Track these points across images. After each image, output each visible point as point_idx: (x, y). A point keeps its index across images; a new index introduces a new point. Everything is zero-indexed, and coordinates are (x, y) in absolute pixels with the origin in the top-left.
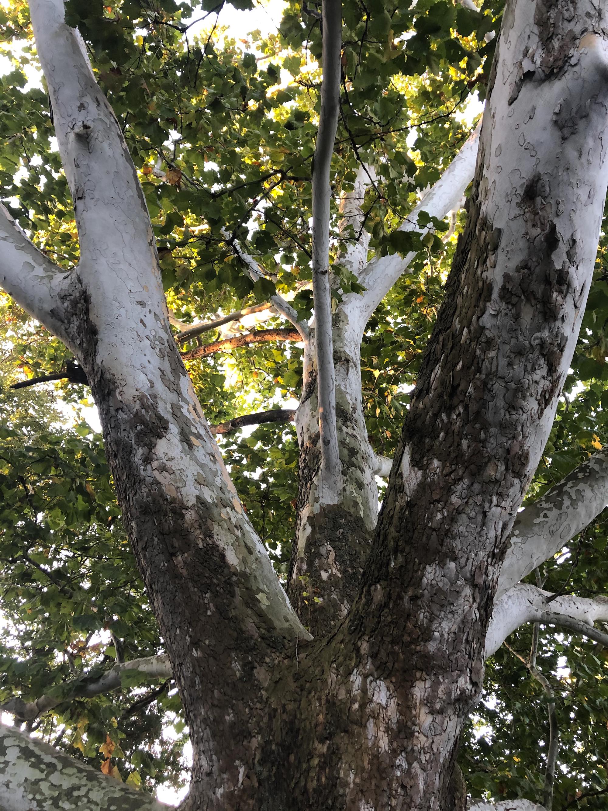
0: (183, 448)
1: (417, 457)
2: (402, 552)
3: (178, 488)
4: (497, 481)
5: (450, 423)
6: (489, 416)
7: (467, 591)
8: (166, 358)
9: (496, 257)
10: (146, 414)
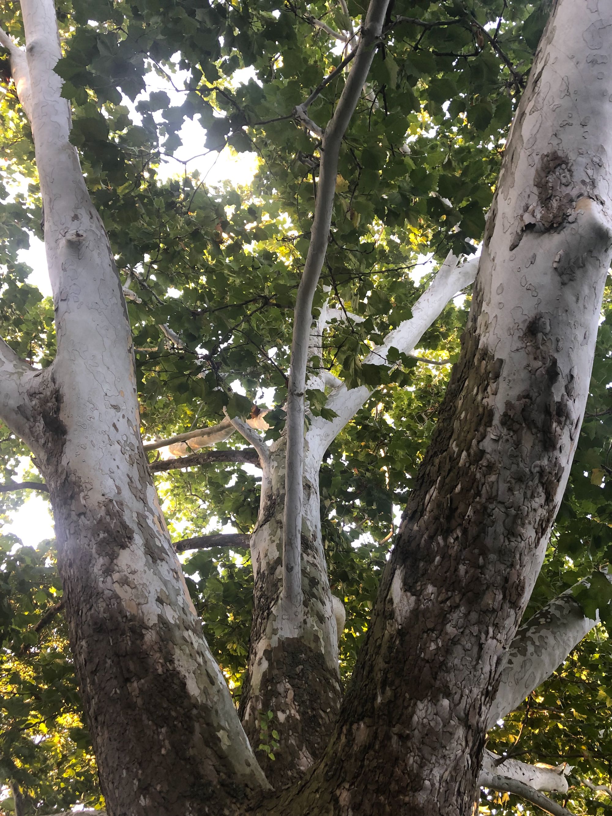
0: (147, 561)
1: (410, 581)
2: (392, 684)
3: (139, 604)
4: (494, 611)
5: (447, 546)
6: (489, 541)
7: (460, 732)
8: (135, 465)
9: (498, 384)
10: (111, 521)
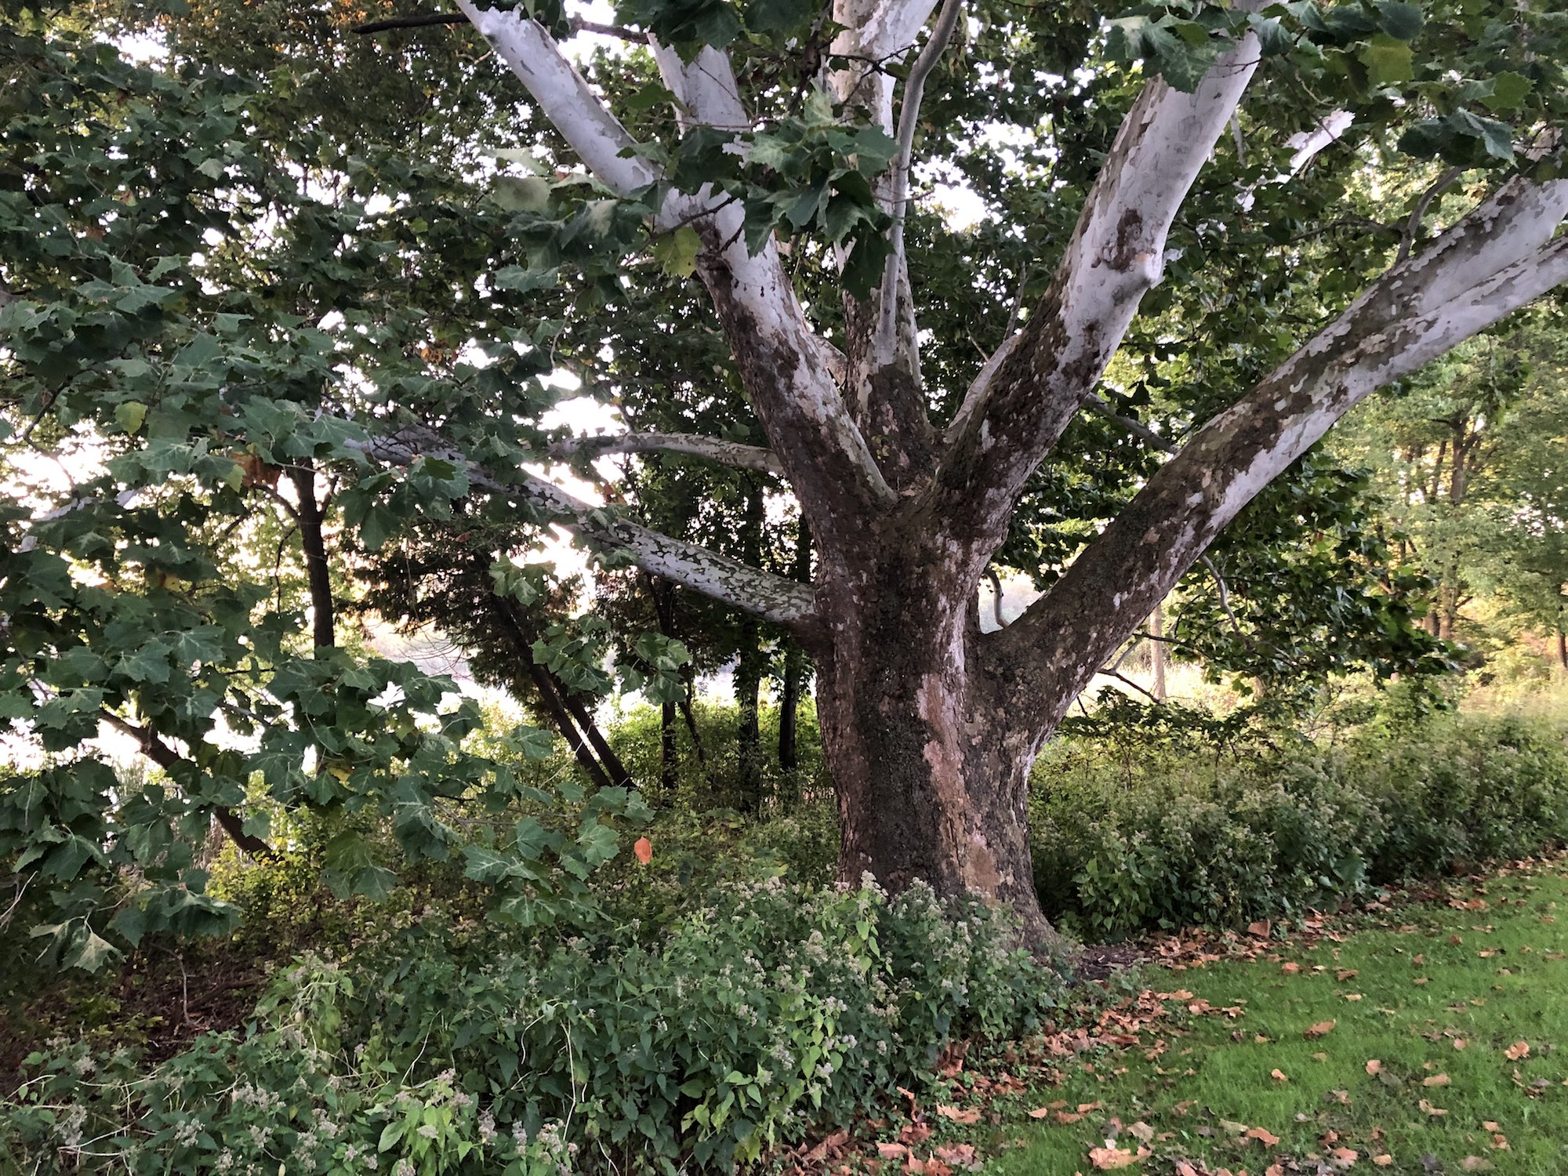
0: (810, 372)
1: (994, 431)
3: (813, 409)
10: (783, 350)
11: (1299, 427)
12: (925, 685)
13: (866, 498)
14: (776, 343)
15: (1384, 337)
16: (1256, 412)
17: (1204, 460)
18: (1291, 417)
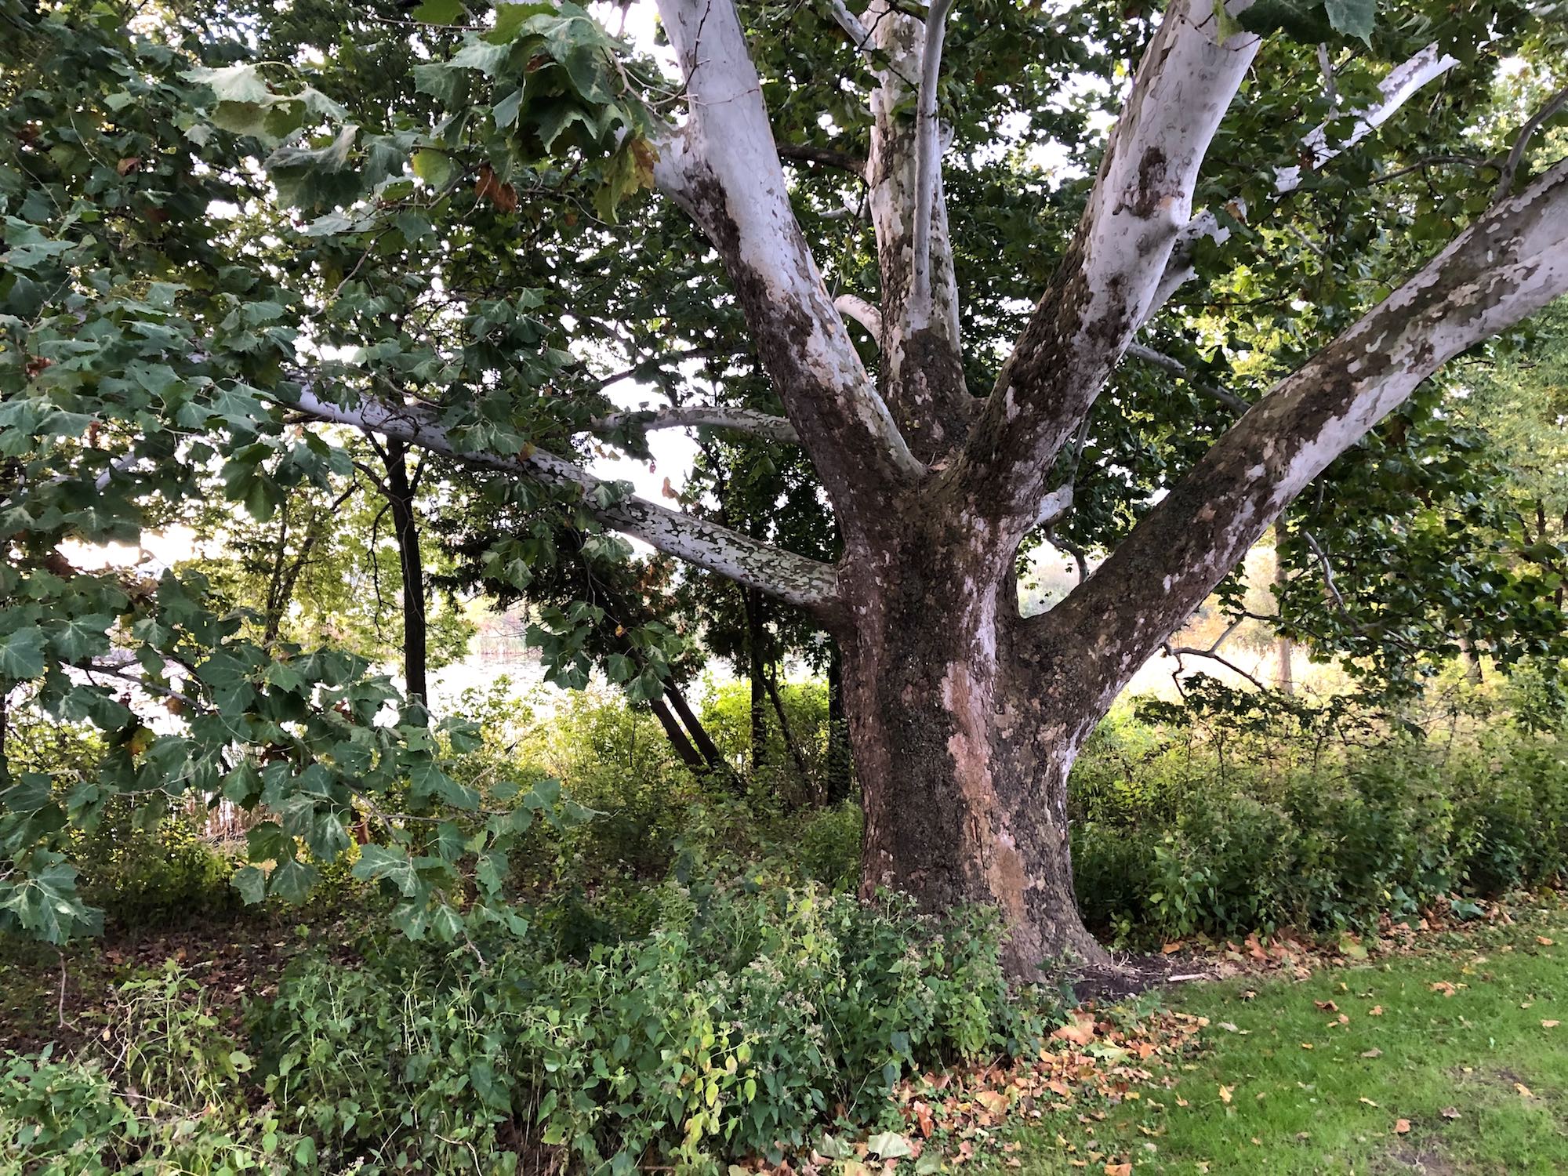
0: (825, 339)
1: (1018, 398)
2: (1001, 451)
3: (829, 378)
8: (795, 243)
10: (795, 315)
11: (1375, 391)
12: (950, 673)
13: (888, 473)
14: (787, 308)
15: (1477, 287)
16: (1325, 375)
17: (1267, 428)
18: (1366, 380)
